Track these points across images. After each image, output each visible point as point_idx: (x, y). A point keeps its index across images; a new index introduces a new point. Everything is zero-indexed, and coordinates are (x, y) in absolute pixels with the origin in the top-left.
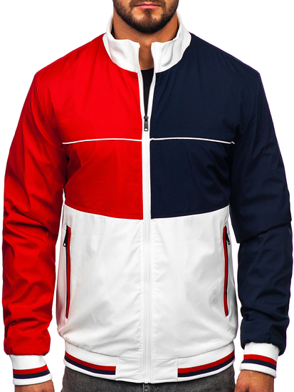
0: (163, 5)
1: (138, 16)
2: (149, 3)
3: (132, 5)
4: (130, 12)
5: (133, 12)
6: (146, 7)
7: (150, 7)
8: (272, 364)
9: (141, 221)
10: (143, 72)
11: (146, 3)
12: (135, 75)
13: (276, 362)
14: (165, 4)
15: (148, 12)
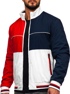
2: (33, 1)
4: (28, 4)
15: (33, 3)
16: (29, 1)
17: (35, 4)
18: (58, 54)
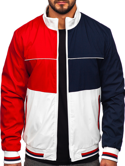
0: (68, 2)
1: (58, 7)
2: (62, 2)
3: (55, 2)
4: (54, 5)
5: (55, 5)
6: (61, 3)
7: (63, 3)
8: (115, 157)
9: (56, 94)
10: (59, 30)
11: (61, 2)
12: (56, 32)
13: (117, 156)
14: (69, 2)
15: (62, 6)
16: (55, 1)
17: (66, 7)
18: (114, 97)
